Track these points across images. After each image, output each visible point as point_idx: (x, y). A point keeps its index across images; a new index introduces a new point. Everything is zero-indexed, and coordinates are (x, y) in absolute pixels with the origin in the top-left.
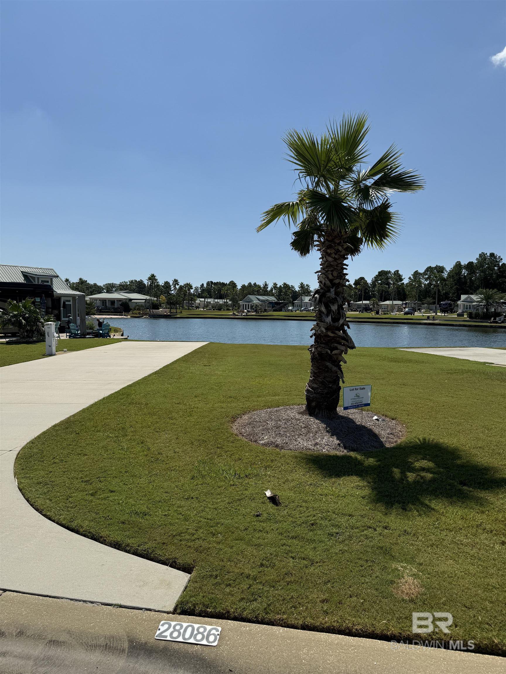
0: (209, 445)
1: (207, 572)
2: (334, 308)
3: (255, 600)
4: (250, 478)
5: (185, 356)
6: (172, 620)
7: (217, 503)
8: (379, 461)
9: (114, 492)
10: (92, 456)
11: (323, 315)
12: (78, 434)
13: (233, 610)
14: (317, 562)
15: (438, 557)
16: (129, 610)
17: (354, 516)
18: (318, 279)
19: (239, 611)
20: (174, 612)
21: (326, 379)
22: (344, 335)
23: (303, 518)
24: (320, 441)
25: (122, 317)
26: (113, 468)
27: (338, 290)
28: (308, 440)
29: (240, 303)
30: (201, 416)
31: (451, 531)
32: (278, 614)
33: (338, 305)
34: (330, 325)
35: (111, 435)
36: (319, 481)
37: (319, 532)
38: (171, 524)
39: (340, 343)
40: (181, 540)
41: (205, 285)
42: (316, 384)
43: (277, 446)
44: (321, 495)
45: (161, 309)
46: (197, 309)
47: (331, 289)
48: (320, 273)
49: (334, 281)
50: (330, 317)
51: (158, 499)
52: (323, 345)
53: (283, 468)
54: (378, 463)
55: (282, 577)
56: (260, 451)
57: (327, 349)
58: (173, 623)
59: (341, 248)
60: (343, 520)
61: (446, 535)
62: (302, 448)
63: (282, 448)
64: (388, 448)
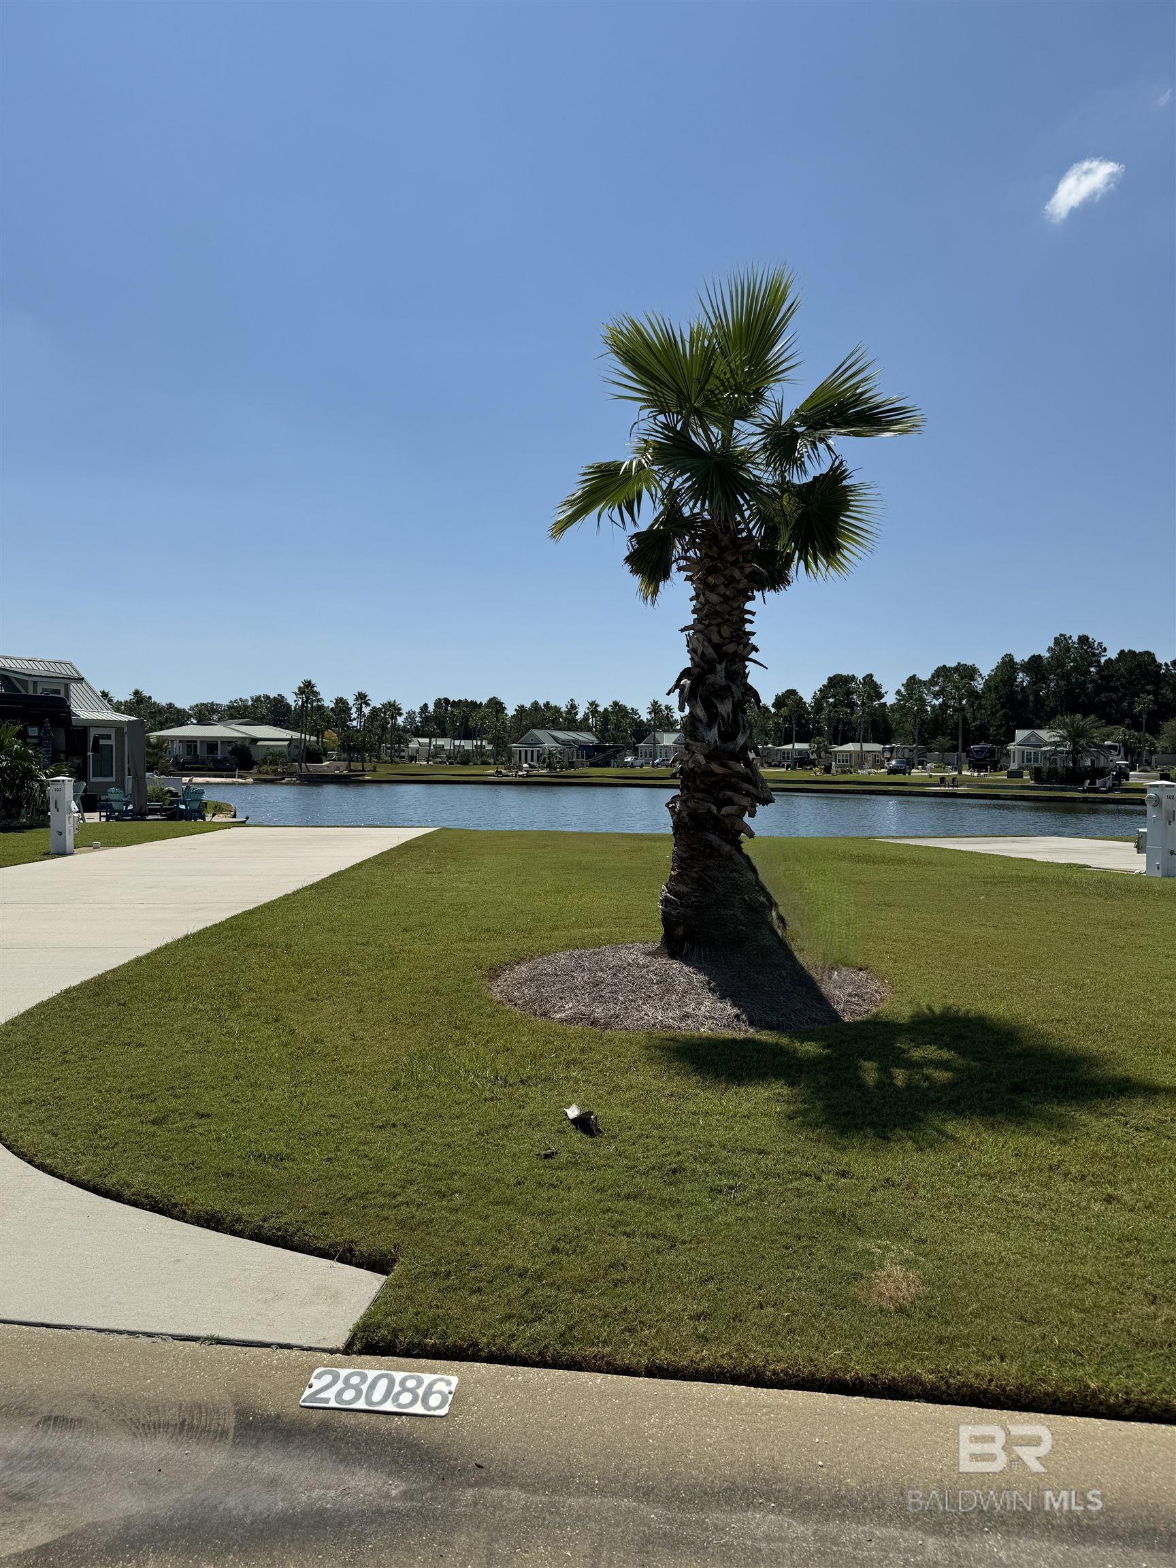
0: (435, 1024)
1: (426, 1266)
2: (725, 708)
3: (539, 1318)
4: (530, 1086)
5: (382, 854)
6: (342, 1367)
7: (451, 1135)
8: (829, 1046)
9: (208, 1116)
10: (157, 1048)
11: (698, 724)
12: (124, 1005)
13: (485, 1340)
14: (684, 1243)
15: (961, 1228)
16: (239, 1348)
17: (769, 1154)
18: (688, 646)
19: (499, 1341)
20: (348, 1350)
21: (708, 873)
22: (748, 771)
23: (653, 1160)
24: (694, 1009)
25: (235, 780)
26: (207, 1070)
27: (734, 667)
28: (667, 1009)
29: (512, 747)
30: (417, 967)
31: (991, 1178)
32: (593, 1344)
33: (733, 703)
34: (716, 749)
35: (201, 1007)
36: (689, 1087)
37: (688, 1187)
38: (341, 1176)
39: (737, 790)
40: (365, 1207)
41: (431, 708)
42: (687, 885)
43: (594, 1023)
44: (694, 1113)
45: (328, 763)
46: (411, 762)
47: (718, 665)
48: (692, 632)
49: (724, 648)
50: (715, 730)
51: (311, 1128)
52: (700, 795)
53: (608, 1063)
54: (826, 1051)
55: (602, 1272)
56: (555, 1032)
57: (709, 802)
58: (344, 1372)
59: (739, 573)
60: (744, 1163)
61: (981, 1187)
62: (653, 1025)
63: (607, 1026)
64: (848, 1023)
